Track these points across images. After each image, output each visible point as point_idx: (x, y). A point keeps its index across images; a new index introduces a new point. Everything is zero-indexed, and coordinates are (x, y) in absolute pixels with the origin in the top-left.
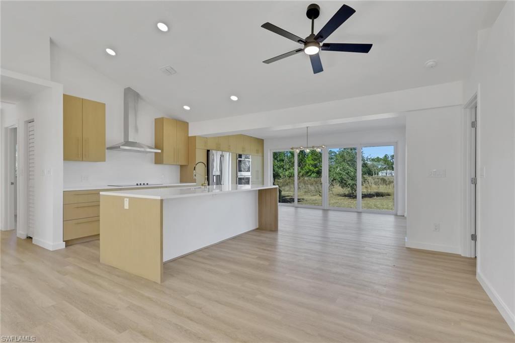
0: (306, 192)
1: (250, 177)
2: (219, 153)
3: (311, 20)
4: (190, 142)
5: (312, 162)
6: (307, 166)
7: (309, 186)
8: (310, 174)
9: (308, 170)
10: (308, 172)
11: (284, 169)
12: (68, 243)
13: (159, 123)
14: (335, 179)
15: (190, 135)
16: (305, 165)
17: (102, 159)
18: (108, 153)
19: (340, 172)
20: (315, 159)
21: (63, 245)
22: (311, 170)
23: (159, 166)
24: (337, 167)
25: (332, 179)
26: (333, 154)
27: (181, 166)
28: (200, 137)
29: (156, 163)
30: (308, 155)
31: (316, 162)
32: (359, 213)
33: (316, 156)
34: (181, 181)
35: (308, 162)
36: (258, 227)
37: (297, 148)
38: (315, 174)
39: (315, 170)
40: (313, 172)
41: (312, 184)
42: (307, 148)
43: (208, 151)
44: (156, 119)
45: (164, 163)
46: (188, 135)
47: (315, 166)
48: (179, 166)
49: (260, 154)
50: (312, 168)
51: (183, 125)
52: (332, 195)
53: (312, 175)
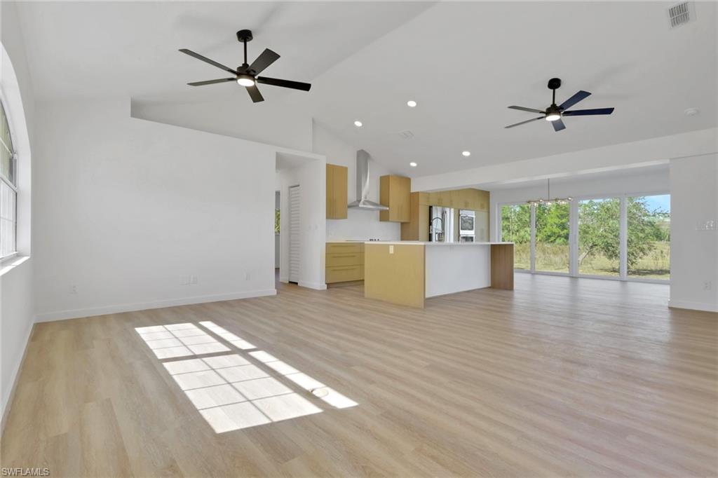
0: (546, 264)
1: (474, 236)
2: (439, 209)
3: (552, 90)
4: (413, 198)
5: (557, 221)
6: (548, 227)
7: (551, 256)
8: (552, 239)
9: (549, 234)
10: (550, 236)
11: (509, 231)
12: (329, 285)
13: (384, 181)
14: (596, 245)
15: (412, 191)
16: (546, 225)
17: (345, 217)
18: (350, 211)
19: (604, 233)
20: (562, 215)
21: (325, 287)
22: (555, 233)
23: (384, 224)
24: (599, 227)
25: (591, 245)
26: (595, 207)
27: (402, 224)
28: (423, 193)
29: (381, 220)
30: (549, 210)
31: (564, 221)
32: (623, 282)
33: (564, 210)
34: (402, 239)
35: (549, 220)
36: (490, 285)
37: (535, 202)
38: (563, 239)
39: (562, 233)
40: (558, 236)
41: (555, 253)
42: (549, 201)
43: (431, 207)
44: (381, 177)
45: (390, 220)
46: (410, 190)
47: (563, 226)
48: (400, 224)
49: (486, 210)
50: (556, 230)
51: (406, 181)
52: (591, 269)
53: (558, 241)
